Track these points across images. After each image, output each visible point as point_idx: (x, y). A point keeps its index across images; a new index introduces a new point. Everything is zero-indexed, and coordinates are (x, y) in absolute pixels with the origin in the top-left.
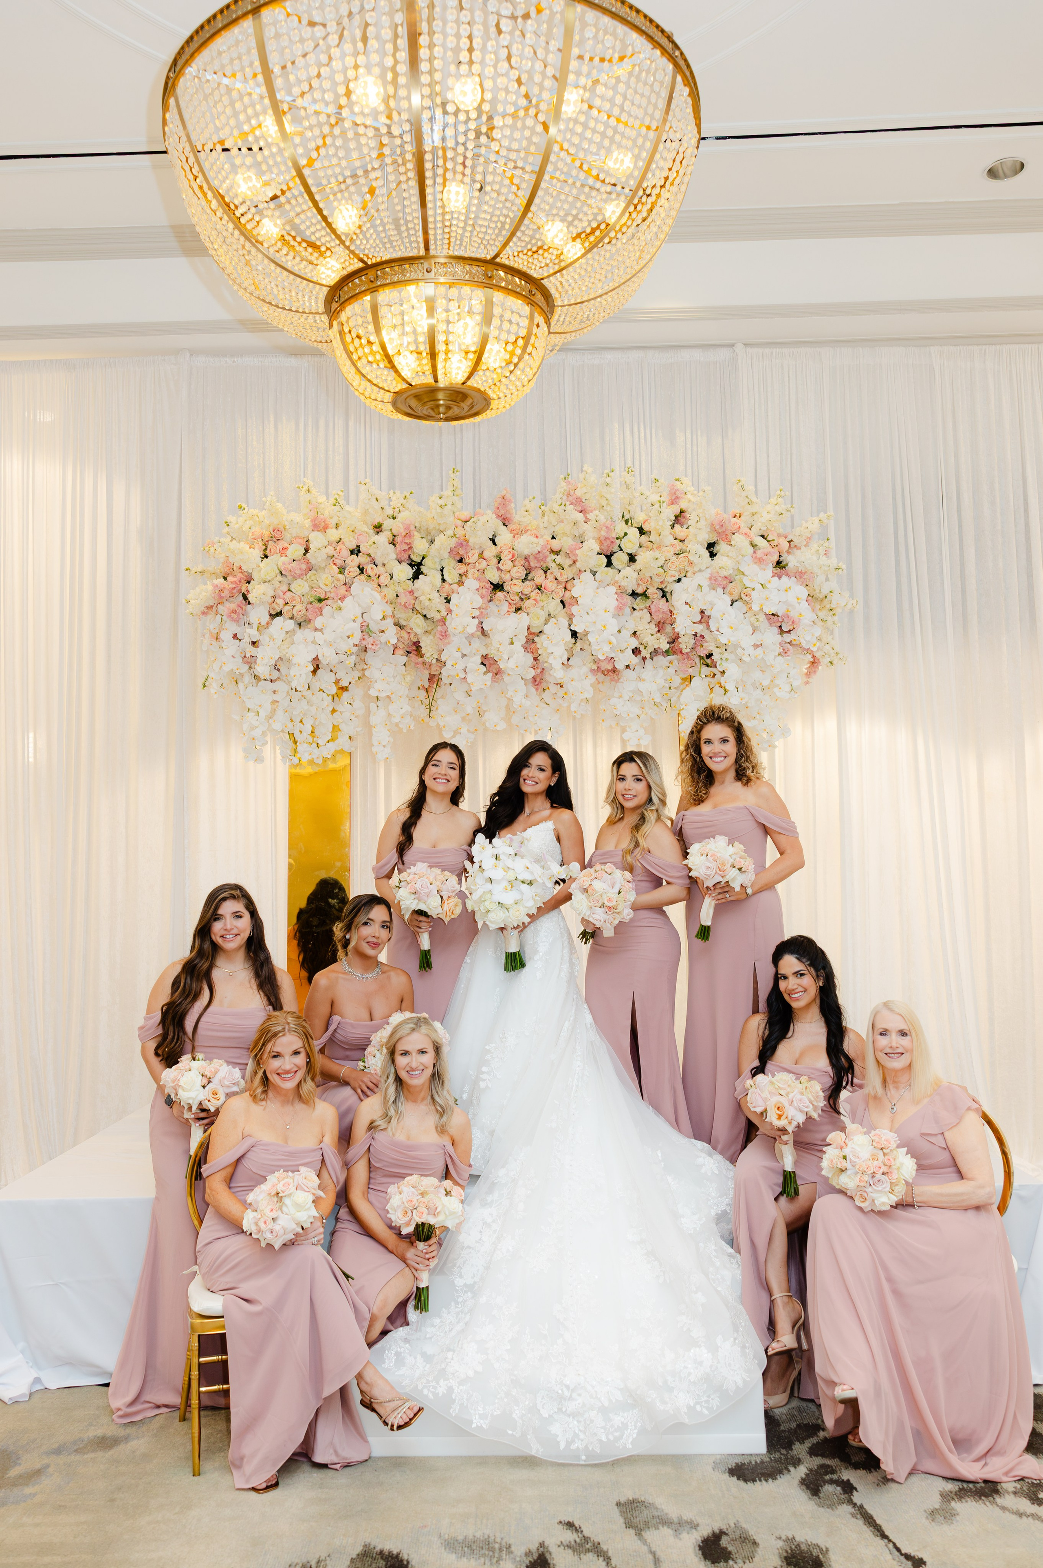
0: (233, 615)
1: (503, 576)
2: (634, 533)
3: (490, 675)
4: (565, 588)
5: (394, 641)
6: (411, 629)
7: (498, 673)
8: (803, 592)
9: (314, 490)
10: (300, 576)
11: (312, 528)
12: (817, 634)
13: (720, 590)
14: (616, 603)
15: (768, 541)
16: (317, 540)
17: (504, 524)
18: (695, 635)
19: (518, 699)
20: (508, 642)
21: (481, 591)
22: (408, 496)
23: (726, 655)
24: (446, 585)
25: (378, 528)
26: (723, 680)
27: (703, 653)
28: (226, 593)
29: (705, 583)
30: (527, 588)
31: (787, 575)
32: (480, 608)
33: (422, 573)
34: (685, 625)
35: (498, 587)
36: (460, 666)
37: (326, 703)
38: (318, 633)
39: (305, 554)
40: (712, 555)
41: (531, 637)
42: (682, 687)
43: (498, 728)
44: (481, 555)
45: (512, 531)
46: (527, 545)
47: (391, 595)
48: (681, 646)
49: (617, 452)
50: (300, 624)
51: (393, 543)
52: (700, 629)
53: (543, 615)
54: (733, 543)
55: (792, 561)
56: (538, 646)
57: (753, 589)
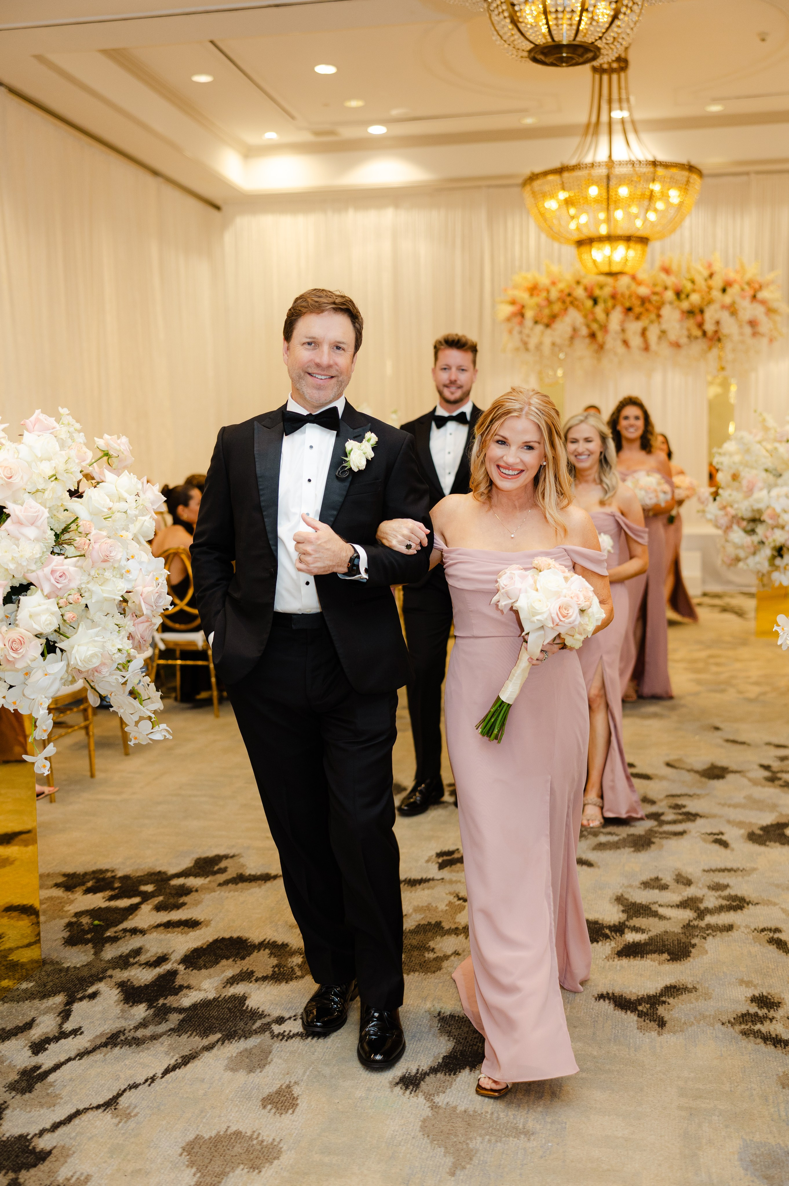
0: (518, 323)
1: (632, 305)
2: (689, 284)
3: (625, 347)
4: (658, 310)
5: (585, 334)
6: (592, 328)
7: (629, 346)
8: (764, 309)
11: (550, 284)
12: (769, 327)
13: (725, 311)
14: (680, 316)
15: (750, 286)
16: (553, 289)
17: (633, 280)
18: (713, 330)
19: (637, 357)
20: (634, 334)
21: (622, 312)
23: (727, 338)
24: (607, 310)
25: (578, 283)
27: (717, 338)
29: (720, 306)
30: (642, 310)
31: (757, 302)
32: (622, 319)
33: (597, 304)
34: (709, 327)
35: (629, 309)
36: (613, 343)
38: (554, 331)
39: (547, 296)
40: (724, 293)
41: (643, 331)
42: (707, 352)
44: (622, 296)
45: (636, 283)
46: (643, 291)
47: (585, 314)
48: (707, 335)
50: (546, 327)
51: (585, 290)
52: (716, 328)
53: (648, 322)
54: (734, 287)
55: (760, 295)
56: (646, 335)
57: (742, 309)
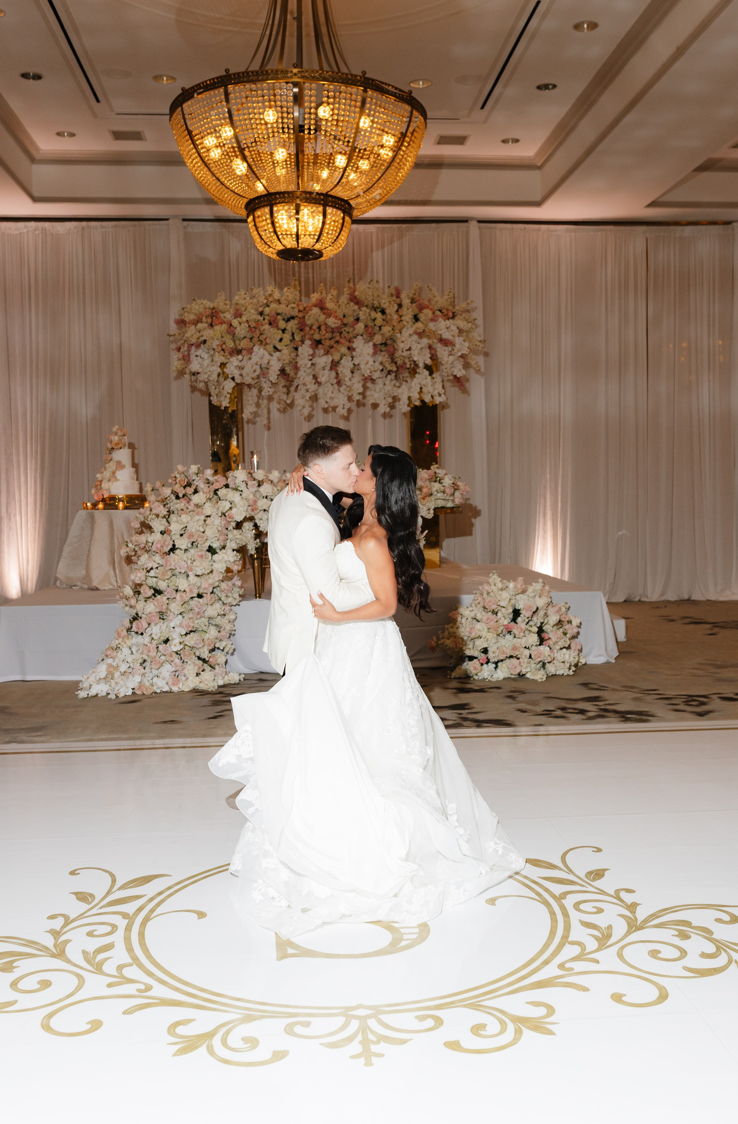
1: (321, 337)
4: (350, 342)
14: (373, 349)
15: (442, 313)
17: (321, 310)
20: (322, 369)
21: (311, 345)
24: (295, 341)
30: (332, 342)
35: (318, 342)
40: (416, 321)
44: (311, 328)
45: (324, 313)
53: (339, 355)
56: (338, 369)
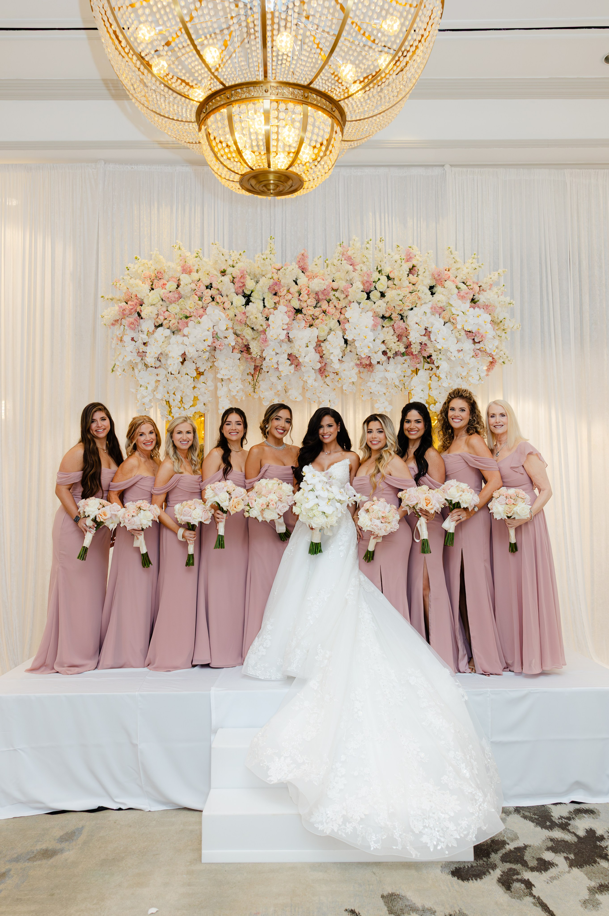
0: (131, 326)
1: (302, 304)
2: (384, 279)
3: (293, 366)
4: (341, 313)
5: (233, 344)
6: (244, 336)
7: (298, 365)
8: (489, 318)
9: (183, 249)
10: (174, 302)
11: (182, 272)
12: (496, 344)
13: (437, 315)
14: (373, 322)
15: (467, 286)
16: (185, 279)
17: (303, 272)
18: (421, 343)
19: (310, 382)
20: (305, 345)
21: (288, 313)
22: (242, 254)
23: (440, 356)
24: (266, 309)
25: (223, 273)
26: (438, 372)
27: (426, 354)
28: (127, 312)
29: (428, 311)
31: (479, 307)
32: (287, 324)
33: (251, 302)
34: (415, 337)
35: (298, 311)
36: (274, 361)
37: (190, 382)
38: (185, 338)
39: (177, 288)
40: (433, 294)
41: (319, 343)
42: (412, 376)
43: (298, 400)
44: (288, 291)
45: (307, 276)
46: (317, 285)
47: (232, 315)
48: (412, 350)
49: (371, 231)
50: (174, 332)
51: (233, 282)
52: (425, 339)
53: (327, 329)
54: (446, 286)
56: (323, 349)
57: (458, 315)
